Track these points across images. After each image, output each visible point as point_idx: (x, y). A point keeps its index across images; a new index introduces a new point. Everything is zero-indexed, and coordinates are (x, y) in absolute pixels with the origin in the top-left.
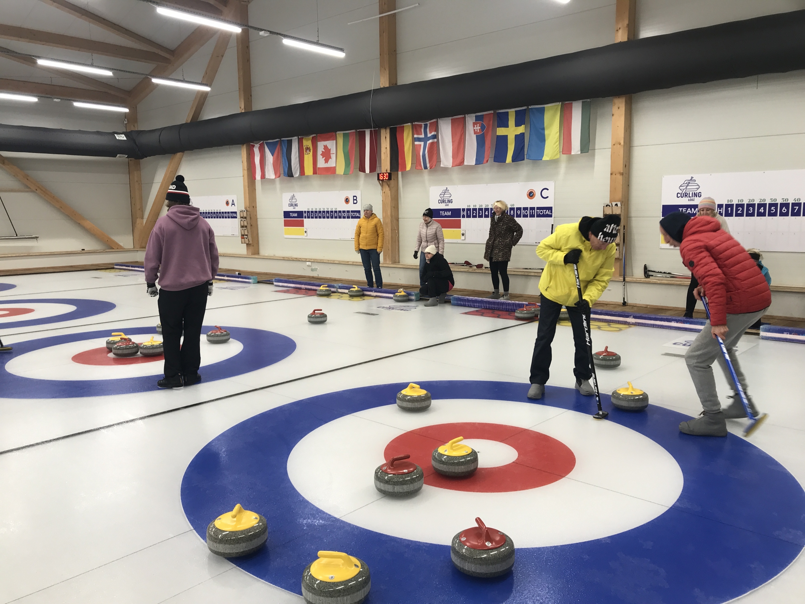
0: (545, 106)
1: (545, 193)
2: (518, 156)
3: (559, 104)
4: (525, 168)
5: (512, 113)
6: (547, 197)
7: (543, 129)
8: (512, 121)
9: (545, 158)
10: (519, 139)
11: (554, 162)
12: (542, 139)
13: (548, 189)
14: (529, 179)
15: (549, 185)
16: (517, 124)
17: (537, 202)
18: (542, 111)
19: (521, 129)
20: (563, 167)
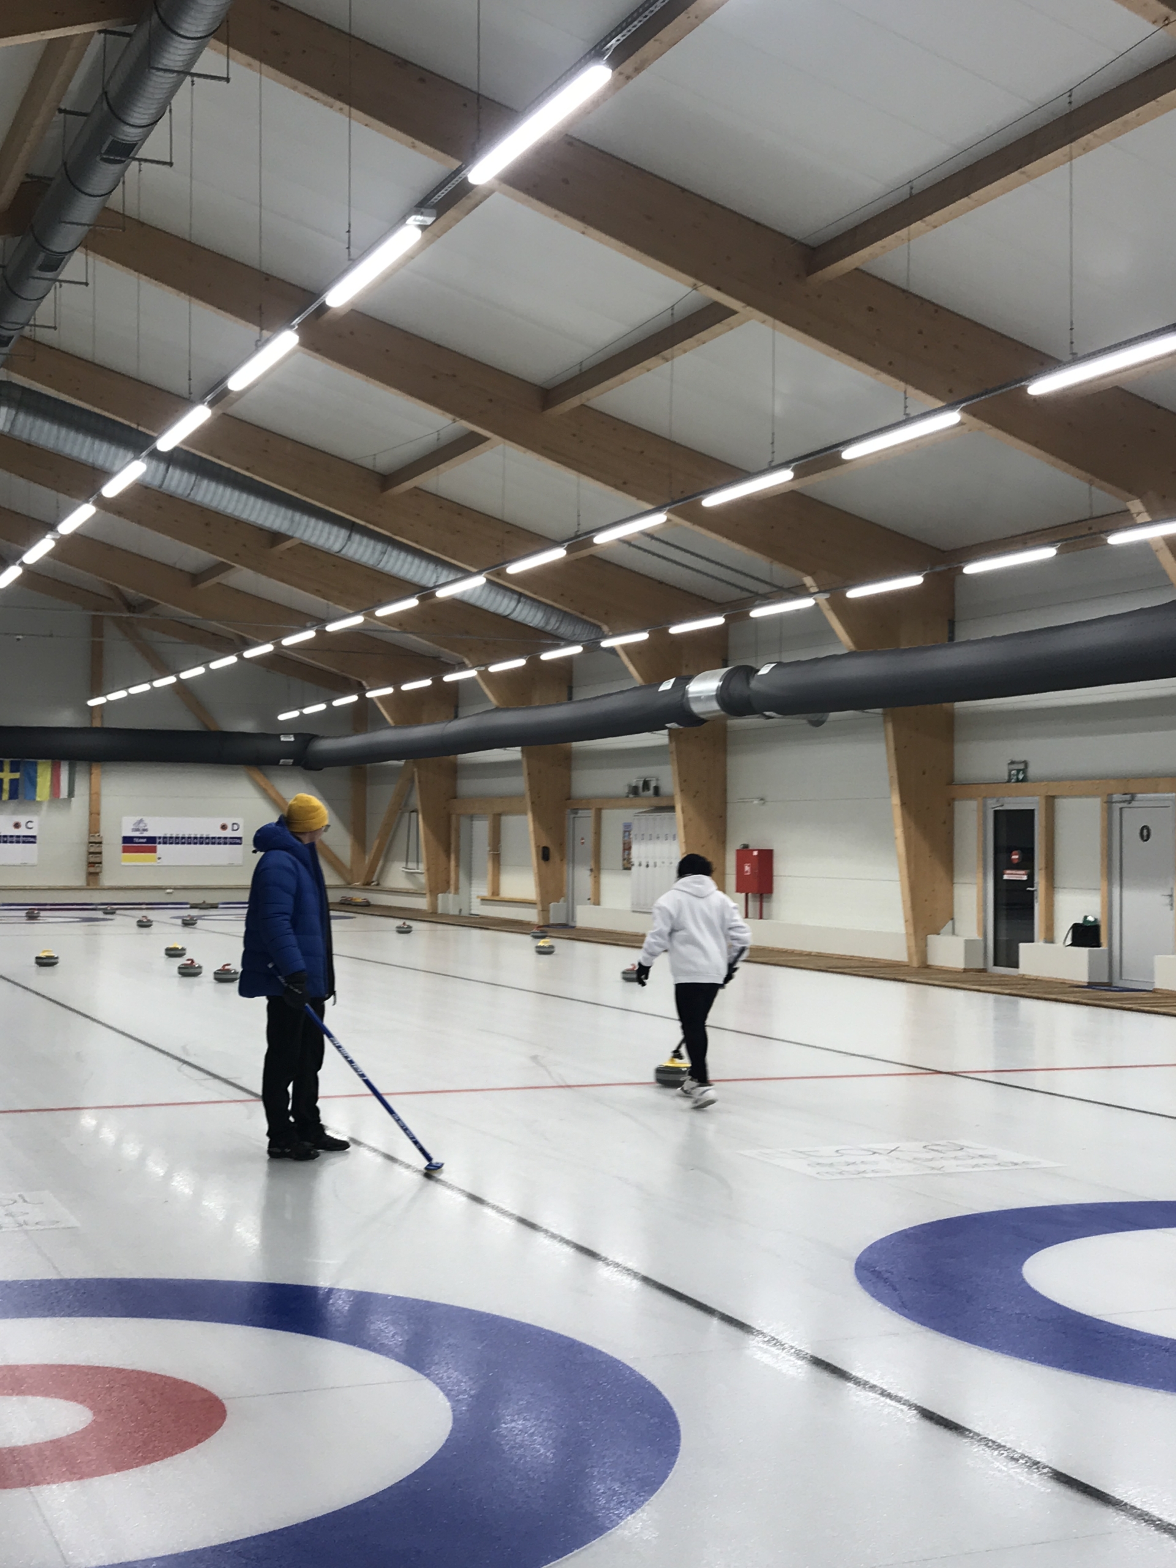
0: (40, 761)
1: (30, 825)
2: (14, 795)
3: (49, 762)
4: (13, 804)
5: (7, 761)
6: (31, 828)
7: (36, 777)
8: (7, 768)
9: (38, 799)
10: (13, 782)
11: (40, 803)
12: (34, 784)
13: (31, 822)
14: (14, 813)
15: (35, 819)
16: (12, 771)
17: (22, 832)
18: (36, 764)
19: (17, 775)
20: (45, 807)
